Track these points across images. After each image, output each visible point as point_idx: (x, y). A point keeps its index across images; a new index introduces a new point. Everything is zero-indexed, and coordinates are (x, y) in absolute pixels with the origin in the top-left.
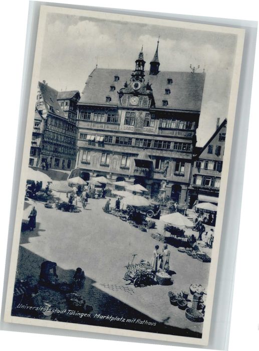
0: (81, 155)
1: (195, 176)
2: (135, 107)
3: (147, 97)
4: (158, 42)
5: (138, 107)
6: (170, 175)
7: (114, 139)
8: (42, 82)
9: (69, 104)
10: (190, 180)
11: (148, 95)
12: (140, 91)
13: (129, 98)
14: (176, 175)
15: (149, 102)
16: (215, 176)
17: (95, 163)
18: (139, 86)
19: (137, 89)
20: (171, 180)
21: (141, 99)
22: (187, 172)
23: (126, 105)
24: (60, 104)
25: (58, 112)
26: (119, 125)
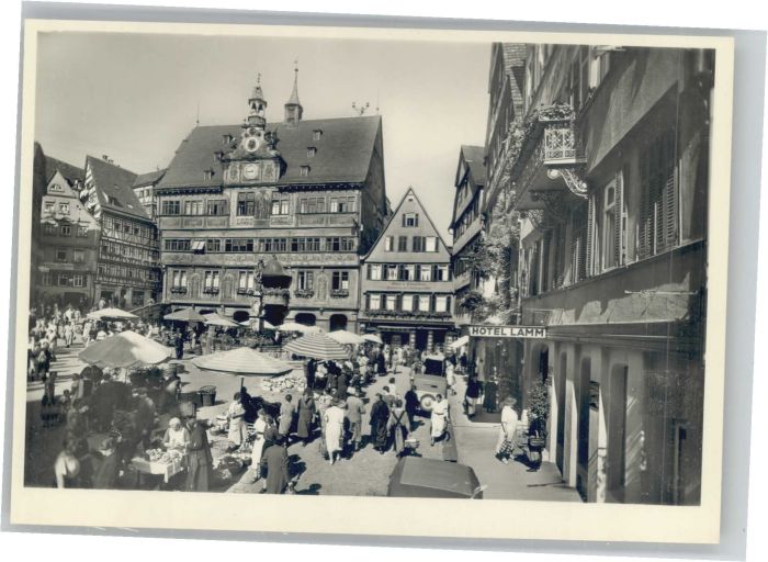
0: (170, 278)
1: (368, 294)
2: (252, 183)
3: (271, 162)
4: (297, 70)
5: (259, 182)
6: (325, 297)
7: (223, 244)
8: (101, 158)
9: (151, 192)
10: (359, 302)
11: (273, 158)
12: (258, 154)
13: (241, 167)
14: (333, 296)
15: (276, 171)
16: (402, 290)
17: (195, 290)
18: (258, 145)
19: (254, 150)
20: (328, 306)
21: (262, 166)
22: (353, 289)
23: (237, 180)
24: (138, 194)
25: (131, 206)
26: (229, 215)
